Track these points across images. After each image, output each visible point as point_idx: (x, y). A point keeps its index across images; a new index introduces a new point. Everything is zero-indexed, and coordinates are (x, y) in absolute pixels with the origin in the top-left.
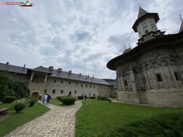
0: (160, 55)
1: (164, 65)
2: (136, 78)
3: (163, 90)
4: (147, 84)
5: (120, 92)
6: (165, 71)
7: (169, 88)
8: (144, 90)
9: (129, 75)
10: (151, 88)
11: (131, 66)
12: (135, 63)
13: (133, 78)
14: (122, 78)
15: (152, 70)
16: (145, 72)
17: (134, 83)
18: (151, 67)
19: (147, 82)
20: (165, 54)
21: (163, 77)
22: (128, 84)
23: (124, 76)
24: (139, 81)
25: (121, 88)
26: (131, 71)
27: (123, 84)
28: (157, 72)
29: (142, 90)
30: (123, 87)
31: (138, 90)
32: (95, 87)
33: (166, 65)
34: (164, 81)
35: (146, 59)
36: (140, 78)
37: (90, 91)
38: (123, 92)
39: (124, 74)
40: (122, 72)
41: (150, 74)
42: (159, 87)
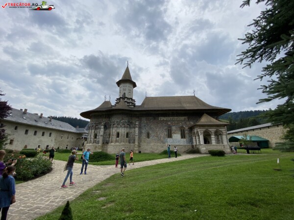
0: (123, 119)
1: (123, 126)
2: (104, 133)
3: (117, 144)
4: (111, 139)
5: (88, 144)
6: (123, 131)
7: (121, 142)
8: (107, 143)
9: (100, 129)
10: (112, 142)
11: (104, 121)
12: (108, 120)
13: (103, 133)
14: (93, 131)
15: (116, 129)
16: (112, 129)
17: (102, 137)
18: (116, 127)
19: (111, 137)
20: (126, 120)
21: (120, 135)
22: (97, 137)
23: (96, 129)
24: (106, 135)
25: (90, 140)
26: (103, 127)
27: (92, 137)
28: (118, 131)
29: (106, 142)
30: (92, 140)
31: (103, 143)
32: (52, 135)
33: (124, 127)
34: (120, 137)
35: (115, 119)
36: (108, 134)
37: (41, 141)
38: (91, 144)
39: (97, 127)
40: (94, 125)
41: (114, 131)
42: (116, 141)
